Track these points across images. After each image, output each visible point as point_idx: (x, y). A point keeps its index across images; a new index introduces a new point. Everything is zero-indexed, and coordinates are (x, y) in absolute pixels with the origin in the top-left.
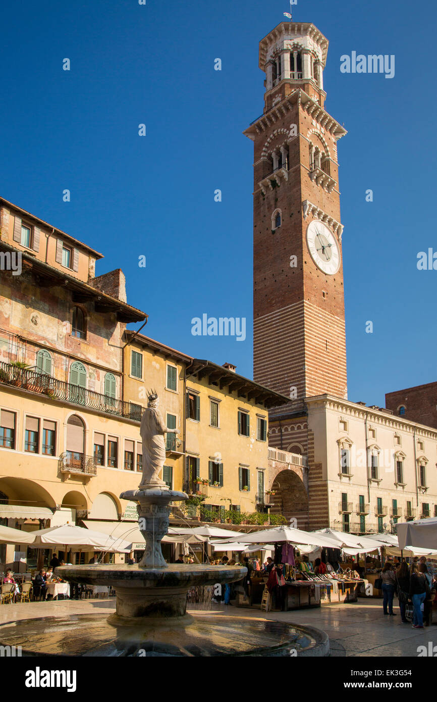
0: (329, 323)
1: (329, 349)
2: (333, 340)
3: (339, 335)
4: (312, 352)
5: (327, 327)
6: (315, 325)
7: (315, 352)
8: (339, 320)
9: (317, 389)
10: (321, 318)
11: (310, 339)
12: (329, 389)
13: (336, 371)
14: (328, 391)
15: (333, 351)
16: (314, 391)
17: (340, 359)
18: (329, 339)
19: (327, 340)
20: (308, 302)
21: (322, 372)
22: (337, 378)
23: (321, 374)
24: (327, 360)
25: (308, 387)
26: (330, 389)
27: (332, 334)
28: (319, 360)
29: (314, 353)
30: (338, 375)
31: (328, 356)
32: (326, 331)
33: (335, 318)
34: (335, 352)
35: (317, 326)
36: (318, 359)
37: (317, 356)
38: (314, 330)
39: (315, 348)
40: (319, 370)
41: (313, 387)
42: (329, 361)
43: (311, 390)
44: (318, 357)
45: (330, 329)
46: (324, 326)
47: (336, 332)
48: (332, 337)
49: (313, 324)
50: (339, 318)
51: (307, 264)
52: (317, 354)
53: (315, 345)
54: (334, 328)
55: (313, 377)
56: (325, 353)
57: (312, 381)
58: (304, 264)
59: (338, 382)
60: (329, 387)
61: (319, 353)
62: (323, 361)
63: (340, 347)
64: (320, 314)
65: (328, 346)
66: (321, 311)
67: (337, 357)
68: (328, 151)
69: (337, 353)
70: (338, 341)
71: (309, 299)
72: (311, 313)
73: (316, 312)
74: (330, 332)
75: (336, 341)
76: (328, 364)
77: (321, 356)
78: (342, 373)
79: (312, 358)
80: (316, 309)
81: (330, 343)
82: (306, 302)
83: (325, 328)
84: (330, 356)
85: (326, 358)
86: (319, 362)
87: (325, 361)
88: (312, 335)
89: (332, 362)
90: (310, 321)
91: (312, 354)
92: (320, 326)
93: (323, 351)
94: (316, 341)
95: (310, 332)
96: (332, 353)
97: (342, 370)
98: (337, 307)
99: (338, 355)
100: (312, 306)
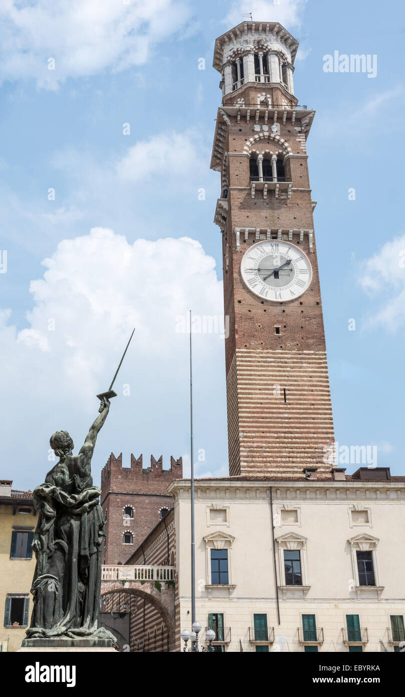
0: (289, 364)
1: (289, 399)
2: (298, 385)
4: (254, 413)
5: (284, 371)
6: (260, 376)
7: (261, 410)
8: (313, 354)
9: (264, 459)
10: (271, 362)
11: (250, 396)
12: (292, 454)
13: (307, 425)
14: (289, 457)
15: (300, 400)
16: (259, 464)
17: (315, 407)
18: (291, 385)
19: (286, 388)
20: (245, 350)
21: (276, 435)
22: (312, 435)
23: (274, 437)
24: (286, 415)
25: (245, 461)
26: (295, 455)
27: (297, 376)
28: (268, 420)
29: (258, 413)
30: (313, 430)
31: (290, 409)
32: (285, 376)
34: (305, 400)
35: (264, 375)
36: (266, 418)
37: (264, 415)
38: (257, 382)
40: (270, 432)
41: (257, 459)
42: (290, 416)
43: (252, 464)
44: (267, 415)
45: (295, 371)
46: (279, 371)
47: (306, 372)
49: (255, 375)
50: (312, 352)
51: (243, 302)
52: (262, 413)
53: (259, 401)
54: (301, 367)
55: (255, 445)
57: (253, 452)
58: (236, 305)
59: (313, 440)
60: (293, 452)
61: (268, 410)
62: (278, 418)
63: (316, 390)
64: (270, 357)
65: (289, 394)
66: (272, 353)
67: (309, 406)
68: (286, 148)
69: (309, 400)
70: (311, 383)
71: (246, 346)
72: (250, 361)
73: (262, 357)
74: (291, 376)
75: (305, 385)
76: (290, 420)
77: (272, 413)
78: (322, 426)
79: (254, 420)
80: (262, 353)
81: (292, 390)
82: (242, 350)
83: (281, 373)
84: (293, 408)
85: (285, 413)
86: (269, 422)
87: (281, 418)
88: (253, 389)
89: (298, 416)
90: (249, 373)
91: (253, 415)
92: (271, 373)
93: (276, 406)
94: (261, 396)
95: (249, 387)
96: (297, 404)
97: (323, 421)
98: (308, 338)
99: (313, 402)
100: (254, 352)
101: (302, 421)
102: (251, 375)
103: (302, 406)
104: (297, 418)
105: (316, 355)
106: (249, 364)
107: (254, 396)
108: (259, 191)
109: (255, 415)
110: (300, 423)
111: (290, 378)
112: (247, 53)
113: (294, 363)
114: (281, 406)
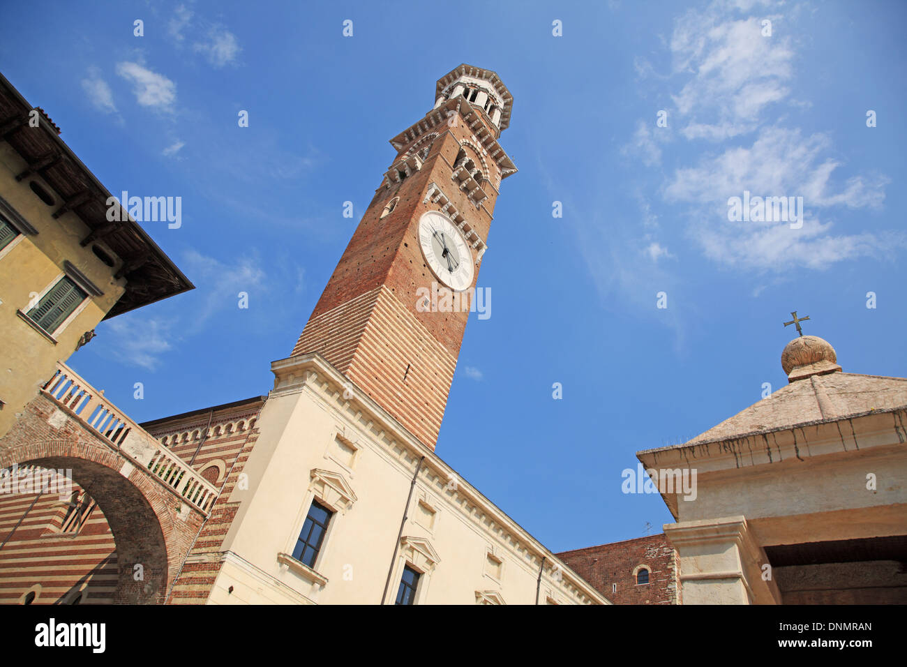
0: (423, 344)
1: (409, 379)
2: (422, 373)
3: (438, 372)
4: (370, 364)
5: (416, 347)
6: (392, 330)
7: (379, 369)
8: (445, 352)
10: (409, 327)
11: (375, 343)
13: (414, 421)
15: (418, 388)
17: (429, 408)
18: (416, 366)
19: (411, 365)
20: (391, 293)
24: (400, 395)
27: (426, 363)
28: (381, 385)
29: (375, 368)
30: (417, 431)
31: (406, 390)
32: (415, 352)
33: (440, 346)
34: (423, 393)
35: (397, 334)
36: (380, 381)
37: (379, 376)
38: (388, 335)
39: (379, 361)
42: (403, 398)
44: (383, 379)
45: (425, 355)
46: (412, 343)
47: (434, 365)
48: (422, 365)
49: (389, 326)
50: (447, 351)
51: (409, 249)
52: (379, 372)
53: (381, 356)
54: (432, 356)
56: (400, 381)
58: (402, 245)
61: (385, 374)
62: (391, 391)
63: (436, 392)
64: (409, 321)
65: (411, 375)
66: (413, 319)
67: (424, 403)
68: (487, 173)
69: (426, 396)
70: (433, 379)
71: (393, 290)
72: (390, 308)
73: (402, 314)
74: (420, 358)
75: (429, 378)
76: (400, 403)
77: (388, 380)
78: (427, 434)
79: (369, 374)
80: (405, 311)
81: (415, 372)
82: (388, 290)
83: (413, 346)
84: (409, 393)
85: (400, 391)
86: (381, 388)
87: (394, 394)
88: (381, 338)
89: (410, 404)
90: (384, 318)
91: (369, 367)
92: (404, 338)
93: (395, 376)
94: (387, 355)
95: (378, 332)
96: (414, 391)
97: (430, 429)
98: (447, 333)
99: (429, 401)
100: (398, 303)
101: (412, 413)
102: (385, 323)
103: (417, 397)
104: (408, 406)
105: (448, 356)
106: (388, 309)
107: (378, 347)
108: (459, 180)
109: (371, 368)
110: (409, 414)
111: (418, 358)
112: (486, 91)
113: (427, 345)
114: (399, 380)
